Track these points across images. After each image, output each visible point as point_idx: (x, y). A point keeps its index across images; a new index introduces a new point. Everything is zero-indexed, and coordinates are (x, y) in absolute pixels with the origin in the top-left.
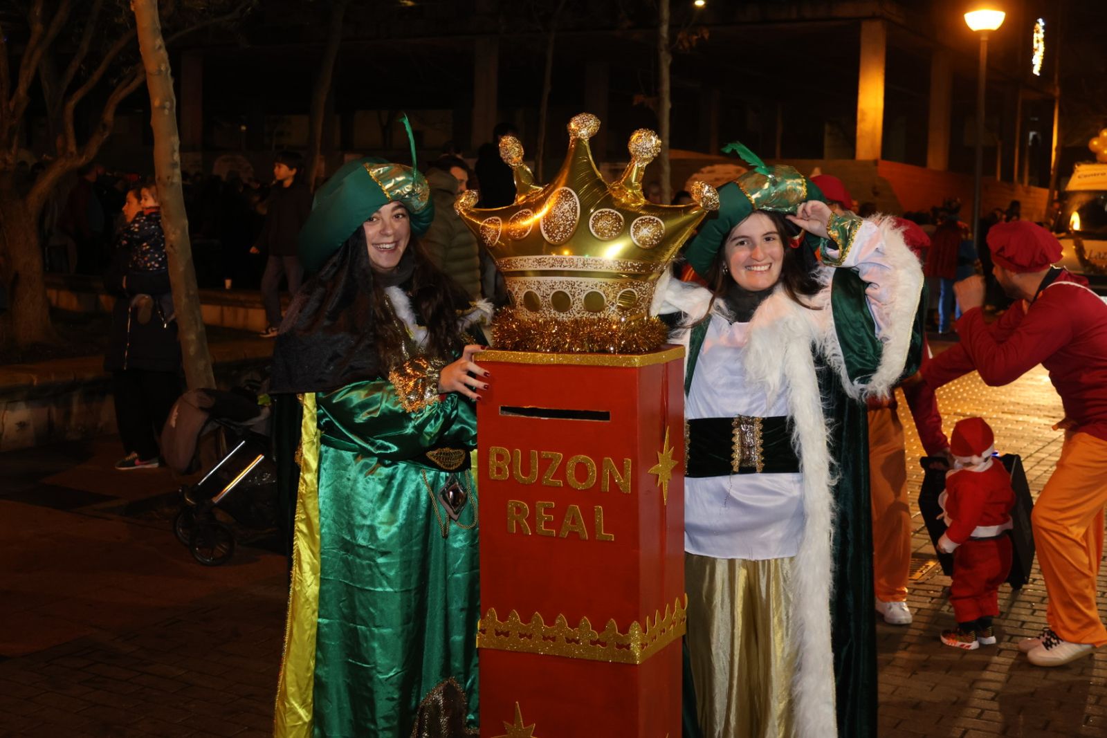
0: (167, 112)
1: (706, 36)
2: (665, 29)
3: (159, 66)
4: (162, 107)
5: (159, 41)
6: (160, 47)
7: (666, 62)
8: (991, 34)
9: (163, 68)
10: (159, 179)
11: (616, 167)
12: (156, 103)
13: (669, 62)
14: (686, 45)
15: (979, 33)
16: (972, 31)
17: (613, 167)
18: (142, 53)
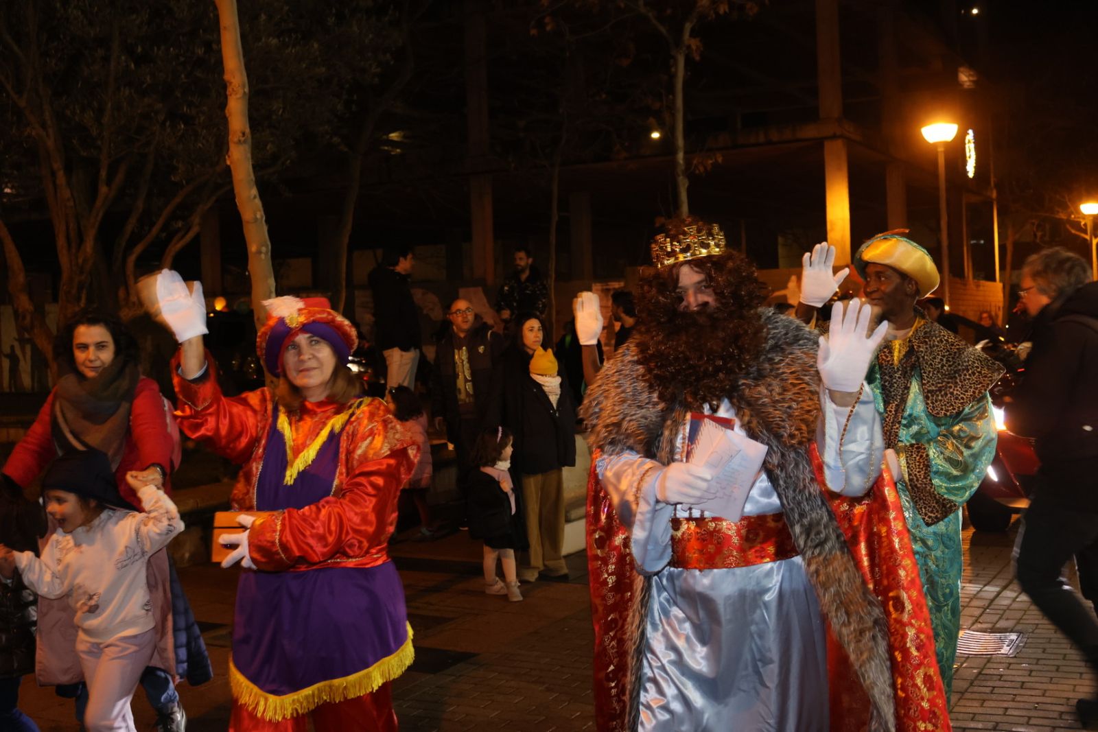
0: (263, 256)
1: (720, 160)
2: (680, 156)
3: (255, 215)
4: (259, 252)
5: (254, 191)
6: (255, 197)
7: (683, 185)
8: (946, 144)
9: (258, 216)
10: (258, 319)
11: (608, 287)
12: (253, 248)
13: (686, 185)
14: (702, 169)
15: (935, 145)
16: (929, 143)
17: (605, 287)
18: (238, 204)
